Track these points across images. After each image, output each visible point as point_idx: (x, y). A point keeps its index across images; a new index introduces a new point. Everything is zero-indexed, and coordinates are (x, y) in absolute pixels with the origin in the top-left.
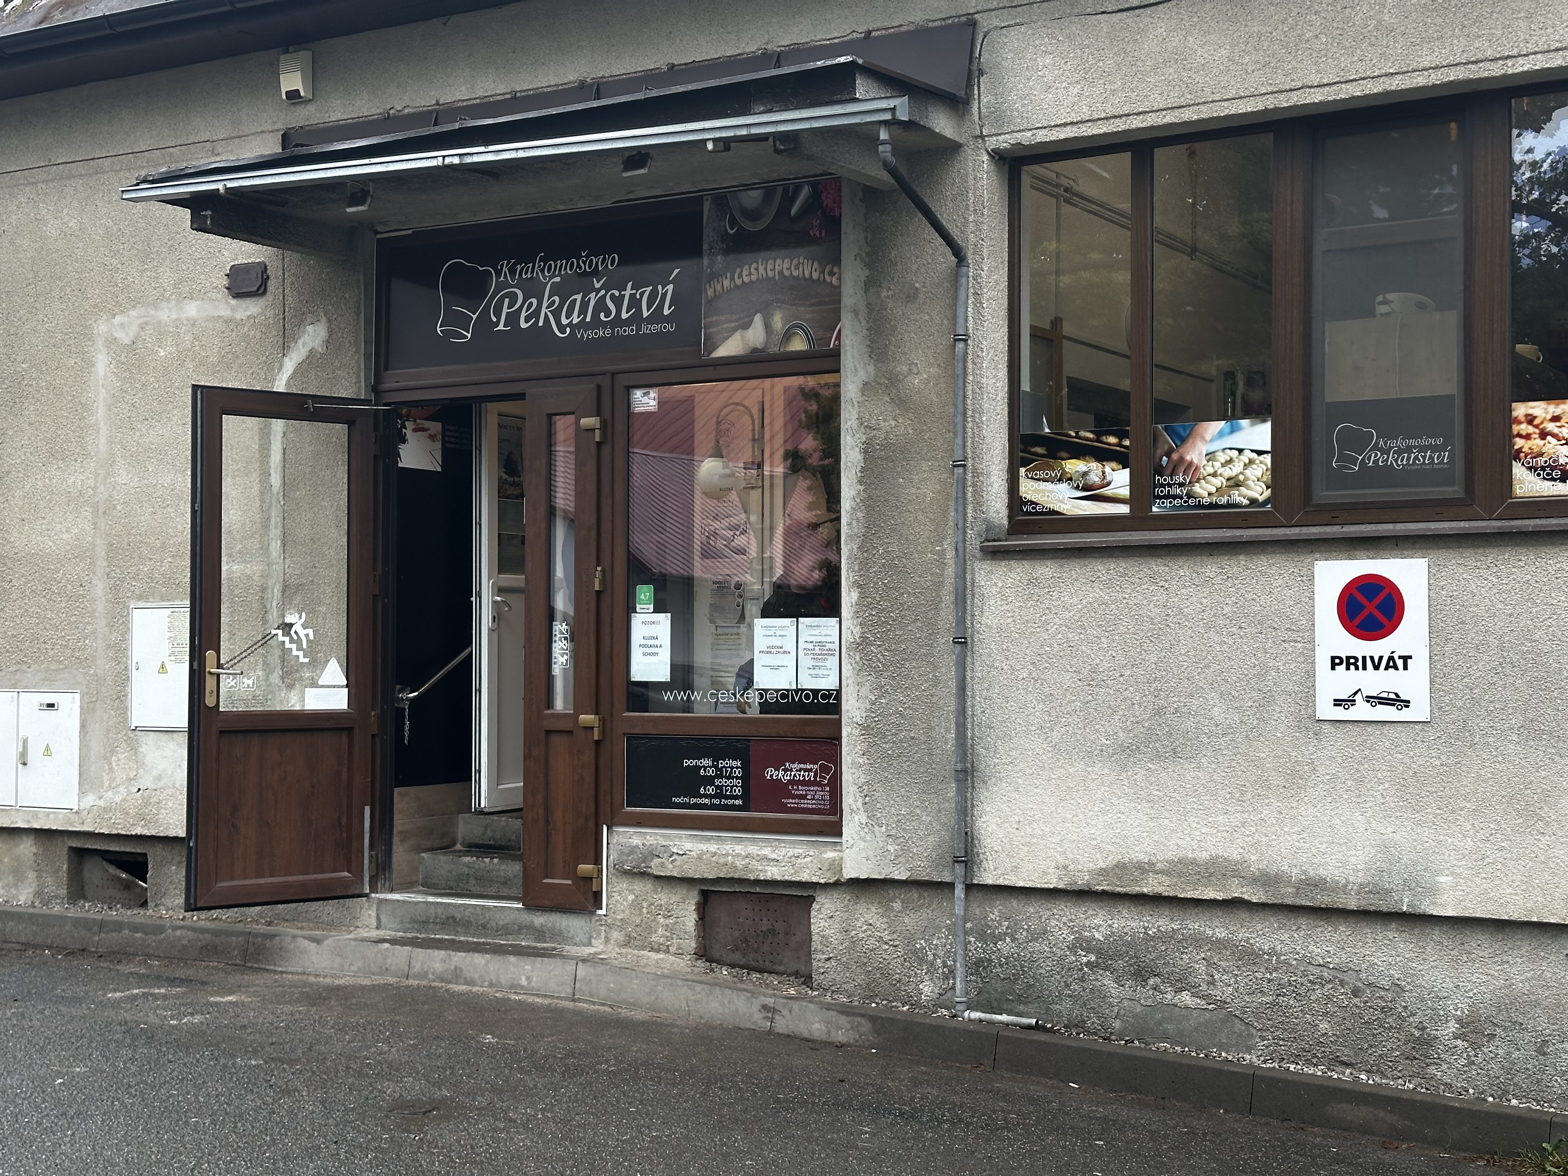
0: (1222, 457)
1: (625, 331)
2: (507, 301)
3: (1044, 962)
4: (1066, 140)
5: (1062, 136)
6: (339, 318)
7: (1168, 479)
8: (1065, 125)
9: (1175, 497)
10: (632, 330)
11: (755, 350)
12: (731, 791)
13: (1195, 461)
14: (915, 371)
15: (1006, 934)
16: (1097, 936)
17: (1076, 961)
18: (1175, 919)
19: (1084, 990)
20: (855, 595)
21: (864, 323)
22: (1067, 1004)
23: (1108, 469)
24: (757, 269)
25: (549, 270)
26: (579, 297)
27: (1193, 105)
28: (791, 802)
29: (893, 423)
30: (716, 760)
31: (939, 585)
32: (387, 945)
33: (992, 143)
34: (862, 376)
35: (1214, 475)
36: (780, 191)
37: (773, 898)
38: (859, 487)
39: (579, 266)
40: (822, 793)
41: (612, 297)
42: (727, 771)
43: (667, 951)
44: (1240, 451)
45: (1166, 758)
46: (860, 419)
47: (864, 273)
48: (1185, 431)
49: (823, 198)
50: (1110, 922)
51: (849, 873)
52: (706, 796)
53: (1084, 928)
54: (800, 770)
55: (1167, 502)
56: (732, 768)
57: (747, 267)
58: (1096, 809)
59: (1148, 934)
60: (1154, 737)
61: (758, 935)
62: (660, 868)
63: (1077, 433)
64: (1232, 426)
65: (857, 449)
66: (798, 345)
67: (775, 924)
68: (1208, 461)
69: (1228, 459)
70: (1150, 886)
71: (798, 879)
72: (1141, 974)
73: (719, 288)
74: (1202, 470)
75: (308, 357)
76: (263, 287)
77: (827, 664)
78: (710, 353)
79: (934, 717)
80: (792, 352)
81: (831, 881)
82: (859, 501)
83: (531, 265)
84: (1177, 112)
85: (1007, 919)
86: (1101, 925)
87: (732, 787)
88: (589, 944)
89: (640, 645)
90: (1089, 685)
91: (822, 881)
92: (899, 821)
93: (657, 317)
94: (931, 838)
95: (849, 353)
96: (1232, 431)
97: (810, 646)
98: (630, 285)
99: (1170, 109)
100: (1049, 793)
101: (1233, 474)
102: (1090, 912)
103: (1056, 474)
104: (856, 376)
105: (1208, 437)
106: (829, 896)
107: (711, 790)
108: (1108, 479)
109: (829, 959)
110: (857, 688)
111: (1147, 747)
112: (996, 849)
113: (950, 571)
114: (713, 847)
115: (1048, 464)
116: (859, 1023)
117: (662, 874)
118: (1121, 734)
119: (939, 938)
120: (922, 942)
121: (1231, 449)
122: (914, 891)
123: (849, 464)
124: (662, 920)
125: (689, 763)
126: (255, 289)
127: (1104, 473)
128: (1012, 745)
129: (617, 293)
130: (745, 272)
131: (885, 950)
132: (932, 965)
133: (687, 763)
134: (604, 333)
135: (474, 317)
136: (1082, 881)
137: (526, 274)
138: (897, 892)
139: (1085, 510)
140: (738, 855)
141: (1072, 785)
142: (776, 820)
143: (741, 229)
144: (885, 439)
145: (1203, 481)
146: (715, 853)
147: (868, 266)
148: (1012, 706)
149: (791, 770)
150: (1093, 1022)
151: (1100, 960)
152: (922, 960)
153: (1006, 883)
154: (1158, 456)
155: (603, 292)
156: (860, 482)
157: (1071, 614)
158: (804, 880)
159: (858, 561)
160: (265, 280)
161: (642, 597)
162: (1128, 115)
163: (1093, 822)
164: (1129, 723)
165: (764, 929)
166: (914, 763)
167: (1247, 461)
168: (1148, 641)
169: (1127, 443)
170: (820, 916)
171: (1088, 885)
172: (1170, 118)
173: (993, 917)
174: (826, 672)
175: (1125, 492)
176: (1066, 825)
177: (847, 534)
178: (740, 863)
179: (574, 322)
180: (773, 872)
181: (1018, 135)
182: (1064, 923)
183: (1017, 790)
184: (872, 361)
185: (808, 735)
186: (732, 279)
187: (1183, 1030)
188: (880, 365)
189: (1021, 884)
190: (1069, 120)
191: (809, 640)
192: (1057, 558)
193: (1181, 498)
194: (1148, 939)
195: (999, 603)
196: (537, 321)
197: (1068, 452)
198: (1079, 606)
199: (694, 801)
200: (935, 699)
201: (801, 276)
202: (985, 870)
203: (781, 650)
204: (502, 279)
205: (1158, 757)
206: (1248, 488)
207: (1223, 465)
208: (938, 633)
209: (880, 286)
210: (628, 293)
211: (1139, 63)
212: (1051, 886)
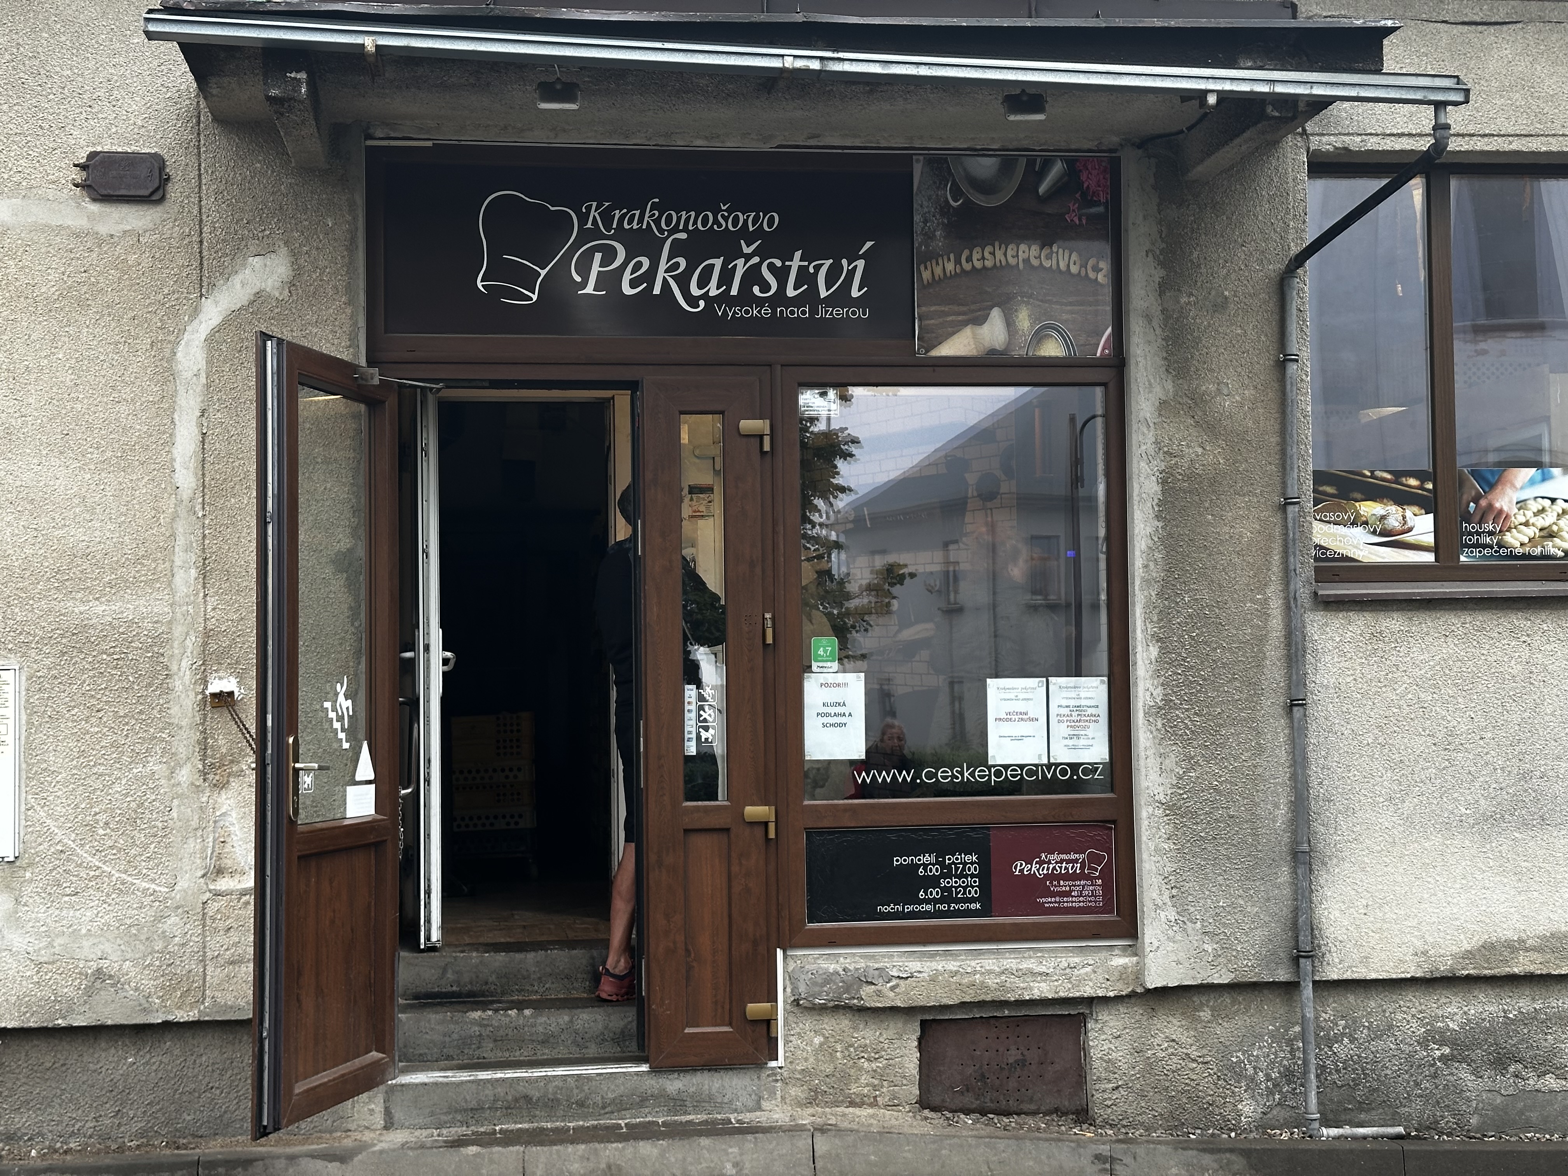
0: (1534, 506)
1: (792, 313)
2: (598, 256)
3: (1389, 1061)
4: (1402, 151)
5: (1398, 147)
6: (314, 252)
7: (1477, 527)
8: (1402, 135)
9: (1485, 546)
10: (804, 313)
11: (992, 352)
12: (964, 893)
13: (1505, 508)
14: (1225, 392)
15: (1343, 1035)
16: (1451, 1026)
17: (1428, 1056)
18: (1537, 998)
19: (1436, 1087)
20: (1154, 651)
21: (1159, 331)
22: (1418, 1104)
23: (1409, 513)
24: (993, 254)
25: (668, 223)
26: (718, 263)
27: (1542, 135)
28: (1049, 902)
29: (1200, 450)
30: (941, 854)
31: (1262, 640)
32: (473, 1150)
33: (1315, 143)
34: (1158, 392)
35: (1526, 524)
36: (1023, 162)
37: (1025, 1021)
38: (1157, 523)
39: (716, 221)
40: (1091, 888)
41: (771, 267)
42: (957, 869)
43: (874, 1104)
44: (1553, 500)
45: (1534, 826)
46: (1156, 442)
47: (1158, 274)
48: (1494, 477)
49: (1084, 177)
50: (1466, 1009)
51: (1153, 981)
52: (927, 901)
53: (1436, 1018)
54: (1061, 862)
55: (1476, 552)
56: (965, 864)
57: (978, 249)
58: (1458, 886)
59: (1508, 1018)
60: (1520, 804)
61: (1002, 1069)
62: (875, 998)
63: (1372, 472)
64: (1543, 474)
65: (1154, 478)
66: (1052, 349)
67: (1026, 1053)
68: (1519, 510)
69: (1541, 508)
70: (1521, 965)
71: (1078, 994)
72: (1500, 1062)
73: (938, 271)
74: (1513, 518)
75: (251, 303)
76: (161, 192)
77: (1090, 732)
78: (927, 351)
79: (1258, 791)
80: (1045, 357)
81: (1124, 993)
82: (1156, 539)
83: (637, 213)
84: (1524, 141)
85: (1343, 1017)
86: (1456, 1014)
87: (965, 888)
88: (759, 1108)
89: (818, 714)
90: (1446, 749)
91: (1112, 994)
92: (1217, 914)
93: (841, 297)
94: (1258, 932)
95: (1141, 365)
96: (1544, 479)
97: (1066, 711)
98: (798, 254)
99: (1517, 135)
100: (1401, 871)
101: (1547, 524)
102: (1443, 1000)
103: (1349, 517)
104: (1150, 392)
105: (1518, 484)
106: (1113, 1012)
107: (935, 893)
108: (1410, 524)
109: (1117, 1088)
110: (1159, 760)
111: (1512, 815)
112: (1340, 938)
113: (1276, 623)
114: (952, 965)
115: (1339, 504)
116: (1229, 1160)
117: (879, 1005)
118: (1482, 802)
119: (1260, 1048)
120: (1239, 1054)
121: (1543, 498)
122: (1226, 995)
123: (1144, 495)
124: (866, 1065)
125: (901, 860)
126: (146, 192)
127: (1404, 517)
128: (1355, 820)
129: (778, 263)
130: (976, 256)
131: (1193, 1070)
132: (1253, 1080)
133: (897, 861)
134: (759, 312)
135: (543, 273)
136: (1444, 968)
137: (630, 222)
138: (1204, 999)
139: (1384, 558)
140: (990, 972)
141: (1427, 861)
142: (1034, 924)
143: (968, 201)
144: (1189, 468)
145: (1514, 530)
146: (957, 972)
147: (1162, 264)
148: (1355, 776)
149: (1049, 863)
150: (1448, 1120)
151: (1455, 1052)
152: (1240, 1076)
153: (1356, 976)
154: (1464, 501)
155: (756, 260)
156: (1158, 517)
157: (1422, 672)
158: (1086, 995)
159: (1157, 611)
160: (165, 180)
161: (821, 652)
162: (1473, 135)
163: (1455, 901)
164: (1491, 790)
165: (1011, 1061)
166: (1234, 845)
167: (1561, 512)
168: (1511, 701)
169: (1430, 486)
170: (1103, 1037)
171: (1452, 970)
172: (1516, 145)
173: (1327, 1016)
174: (1090, 742)
175: (1429, 539)
176: (1423, 906)
177: (1143, 578)
178: (991, 981)
179: (711, 294)
180: (1041, 990)
181: (1346, 139)
182: (1413, 1016)
183: (1363, 870)
184: (1170, 377)
185: (1076, 818)
186: (958, 262)
187: (1547, 1117)
188: (1181, 381)
189: (1373, 976)
190: (1406, 131)
191: (1064, 704)
192: (1403, 610)
193: (1492, 548)
194: (1508, 1023)
195: (1336, 660)
196: (651, 286)
197: (1362, 494)
198: (1431, 663)
199: (909, 908)
200: (1260, 770)
201: (1054, 267)
202: (1329, 964)
203: (1024, 717)
204: (589, 225)
205: (1525, 825)
206: (1562, 539)
207: (1535, 515)
208: (1262, 694)
209: (1179, 290)
210: (796, 263)
211: (1482, 82)
212: (1409, 976)
